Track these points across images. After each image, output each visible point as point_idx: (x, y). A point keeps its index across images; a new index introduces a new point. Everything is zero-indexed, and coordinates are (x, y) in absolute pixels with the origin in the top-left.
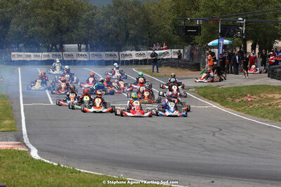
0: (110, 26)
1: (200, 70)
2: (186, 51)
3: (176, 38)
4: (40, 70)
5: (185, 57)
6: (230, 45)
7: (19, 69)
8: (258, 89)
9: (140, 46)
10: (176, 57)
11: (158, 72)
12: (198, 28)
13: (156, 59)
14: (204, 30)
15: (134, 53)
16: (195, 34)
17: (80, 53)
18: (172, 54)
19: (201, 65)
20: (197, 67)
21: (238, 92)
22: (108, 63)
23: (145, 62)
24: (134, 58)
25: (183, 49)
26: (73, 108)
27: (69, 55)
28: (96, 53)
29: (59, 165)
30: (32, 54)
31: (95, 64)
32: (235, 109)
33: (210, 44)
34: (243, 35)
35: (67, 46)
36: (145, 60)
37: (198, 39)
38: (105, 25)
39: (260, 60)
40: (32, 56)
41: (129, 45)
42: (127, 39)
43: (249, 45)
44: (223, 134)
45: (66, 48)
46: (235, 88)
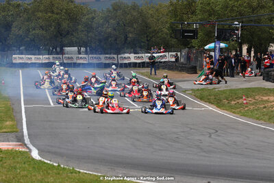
0: (110, 30)
1: (196, 73)
2: (183, 54)
3: (174, 41)
4: (41, 73)
5: (182, 60)
7: (20, 71)
8: (253, 91)
9: (138, 49)
10: (174, 60)
11: (155, 74)
12: (195, 32)
13: (154, 62)
14: (200, 34)
15: (132, 56)
16: (192, 37)
17: (80, 56)
18: (169, 57)
19: (198, 68)
20: (193, 70)
21: (234, 94)
22: (107, 66)
23: (143, 65)
24: (133, 60)
25: (180, 51)
26: (67, 107)
27: (69, 58)
28: (95, 56)
29: (59, 165)
30: (33, 57)
31: (94, 67)
32: (231, 111)
33: (207, 47)
35: (67, 49)
36: (143, 63)
37: (194, 42)
38: (104, 29)
39: (255, 64)
40: (33, 59)
41: (128, 48)
42: (125, 42)
43: (245, 48)
44: (219, 136)
45: (65, 51)
46: (231, 90)
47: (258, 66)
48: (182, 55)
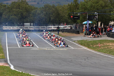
0: (43, 16)
1: (79, 34)
3: (70, 21)
4: (15, 34)
6: (92, 23)
7: (6, 33)
8: (103, 41)
9: (55, 24)
10: (70, 28)
12: (79, 17)
14: (81, 18)
15: (53, 26)
16: (78, 19)
17: (31, 27)
18: (68, 27)
19: (80, 32)
20: (78, 33)
21: (95, 43)
22: (42, 31)
24: (53, 29)
25: (73, 25)
27: (26, 27)
28: (37, 27)
30: (11, 27)
31: (37, 31)
33: (83, 23)
34: (97, 19)
37: (78, 21)
38: (41, 16)
41: (51, 23)
42: (50, 21)
43: (99, 23)
44: (89, 60)
45: (25, 25)
46: (94, 41)
47: (105, 31)
48: (73, 26)
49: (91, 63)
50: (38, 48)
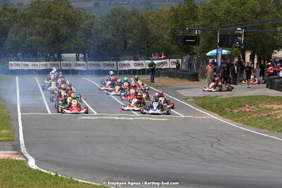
0: (109, 36)
1: (198, 80)
2: (185, 60)
3: (175, 48)
4: (38, 81)
6: (228, 55)
7: (17, 78)
8: (256, 99)
9: (138, 56)
10: (175, 66)
12: (197, 38)
13: (154, 68)
14: (202, 40)
15: (132, 62)
16: (194, 44)
17: (78, 62)
18: (170, 64)
19: (199, 75)
20: (195, 77)
21: (237, 103)
22: (106, 73)
23: (143, 72)
24: (132, 67)
25: (182, 58)
27: (66, 64)
28: (94, 62)
29: (57, 175)
30: (30, 63)
31: (93, 74)
33: (208, 54)
35: (65, 55)
36: (144, 70)
37: (196, 48)
38: (103, 35)
39: (258, 71)
40: (30, 65)
41: (127, 55)
42: (125, 49)
43: (248, 55)
44: (221, 145)
45: (63, 58)
46: (233, 98)
47: (262, 74)
48: (183, 62)
49: (227, 153)
50: (96, 116)
